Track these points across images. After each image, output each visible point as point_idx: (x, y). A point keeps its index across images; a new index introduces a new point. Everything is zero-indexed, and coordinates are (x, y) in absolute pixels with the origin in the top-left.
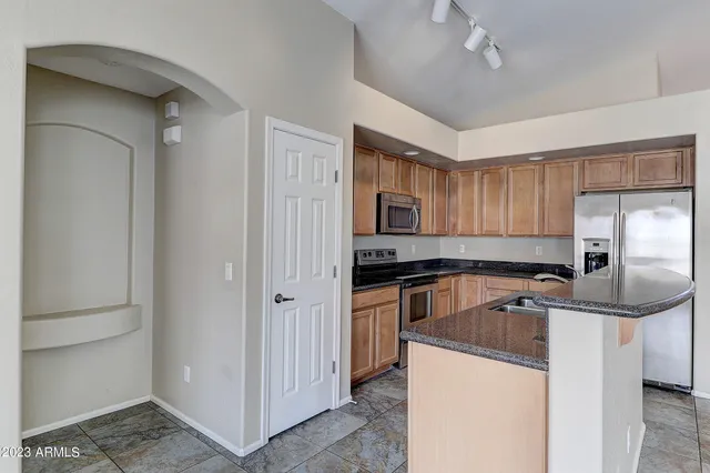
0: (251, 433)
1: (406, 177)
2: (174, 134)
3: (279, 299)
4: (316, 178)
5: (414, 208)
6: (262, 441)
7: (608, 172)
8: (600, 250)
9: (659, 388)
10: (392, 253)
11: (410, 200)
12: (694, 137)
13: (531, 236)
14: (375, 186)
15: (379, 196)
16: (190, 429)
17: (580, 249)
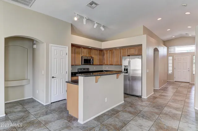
0: (47, 102)
1: (89, 53)
2: (35, 46)
3: (53, 77)
4: (61, 54)
5: (92, 59)
6: (49, 103)
7: (132, 51)
8: (126, 68)
9: (136, 96)
10: (88, 69)
11: (91, 57)
12: (142, 44)
13: (119, 65)
14: (81, 55)
15: (82, 57)
16: (37, 102)
17: (123, 68)
